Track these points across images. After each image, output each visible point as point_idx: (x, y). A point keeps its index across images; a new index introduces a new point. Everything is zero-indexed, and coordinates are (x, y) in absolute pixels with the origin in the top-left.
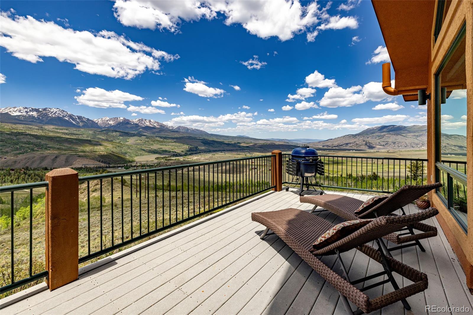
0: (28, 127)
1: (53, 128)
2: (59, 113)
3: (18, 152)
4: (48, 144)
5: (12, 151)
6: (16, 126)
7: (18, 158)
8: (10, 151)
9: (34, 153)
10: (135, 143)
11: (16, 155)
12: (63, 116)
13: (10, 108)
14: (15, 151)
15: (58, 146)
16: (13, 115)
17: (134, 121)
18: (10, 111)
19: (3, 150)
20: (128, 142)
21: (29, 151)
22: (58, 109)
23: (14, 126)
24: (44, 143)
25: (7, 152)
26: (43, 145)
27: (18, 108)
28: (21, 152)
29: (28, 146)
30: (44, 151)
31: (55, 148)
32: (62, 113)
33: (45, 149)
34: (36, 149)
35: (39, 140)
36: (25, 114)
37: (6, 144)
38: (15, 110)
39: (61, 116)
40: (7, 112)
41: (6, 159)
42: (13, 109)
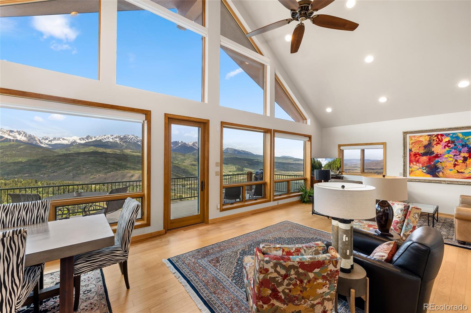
0: (114, 151)
1: (130, 152)
2: (134, 139)
3: (107, 171)
4: (127, 165)
5: (104, 170)
6: (106, 150)
7: (107, 176)
8: (102, 170)
9: (117, 172)
10: (190, 164)
11: (106, 173)
12: (137, 141)
13: (102, 136)
14: (105, 170)
15: (133, 167)
16: (103, 141)
17: (190, 144)
18: (102, 139)
19: (98, 170)
20: (185, 162)
21: (114, 170)
22: (133, 135)
23: (105, 150)
24: (125, 164)
25: (100, 171)
26: (123, 166)
27: (108, 136)
28: (109, 171)
29: (113, 166)
30: (124, 170)
31: (131, 168)
32: (137, 139)
33: (124, 169)
34: (118, 169)
35: (121, 162)
36: (111, 140)
37: (100, 165)
38: (105, 138)
39: (136, 141)
40: (100, 140)
41: (99, 177)
42: (104, 137)
